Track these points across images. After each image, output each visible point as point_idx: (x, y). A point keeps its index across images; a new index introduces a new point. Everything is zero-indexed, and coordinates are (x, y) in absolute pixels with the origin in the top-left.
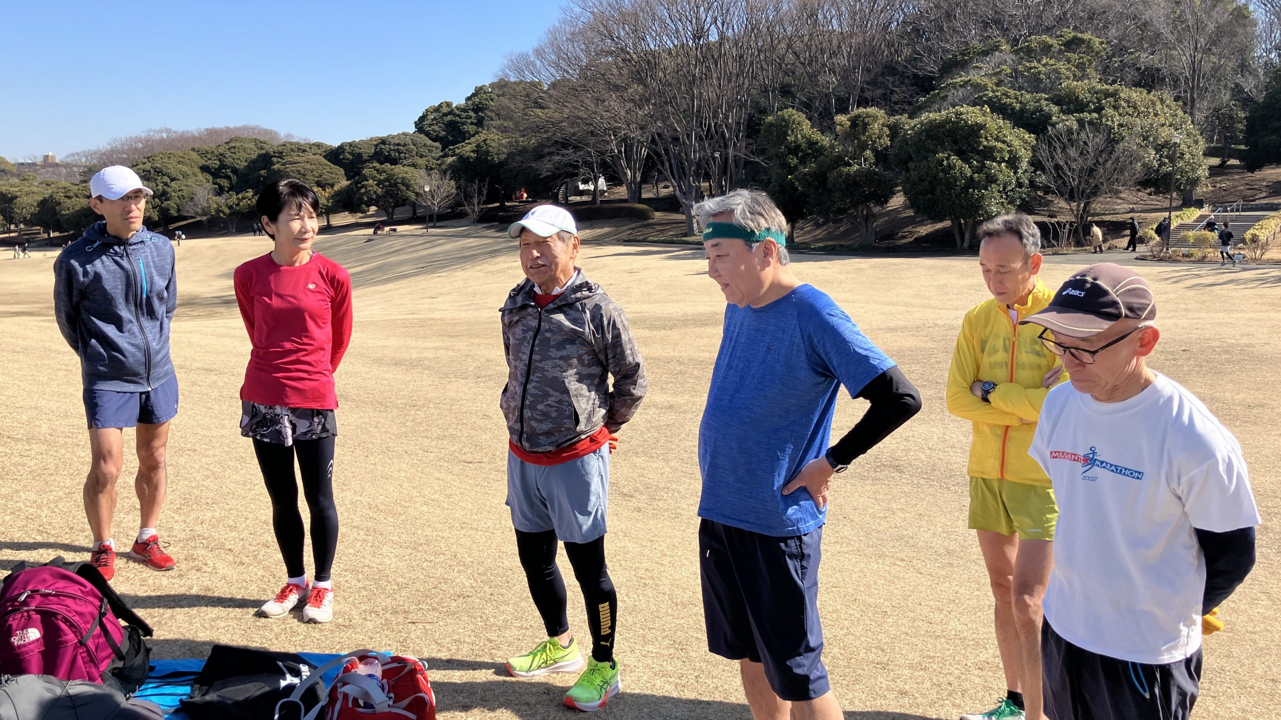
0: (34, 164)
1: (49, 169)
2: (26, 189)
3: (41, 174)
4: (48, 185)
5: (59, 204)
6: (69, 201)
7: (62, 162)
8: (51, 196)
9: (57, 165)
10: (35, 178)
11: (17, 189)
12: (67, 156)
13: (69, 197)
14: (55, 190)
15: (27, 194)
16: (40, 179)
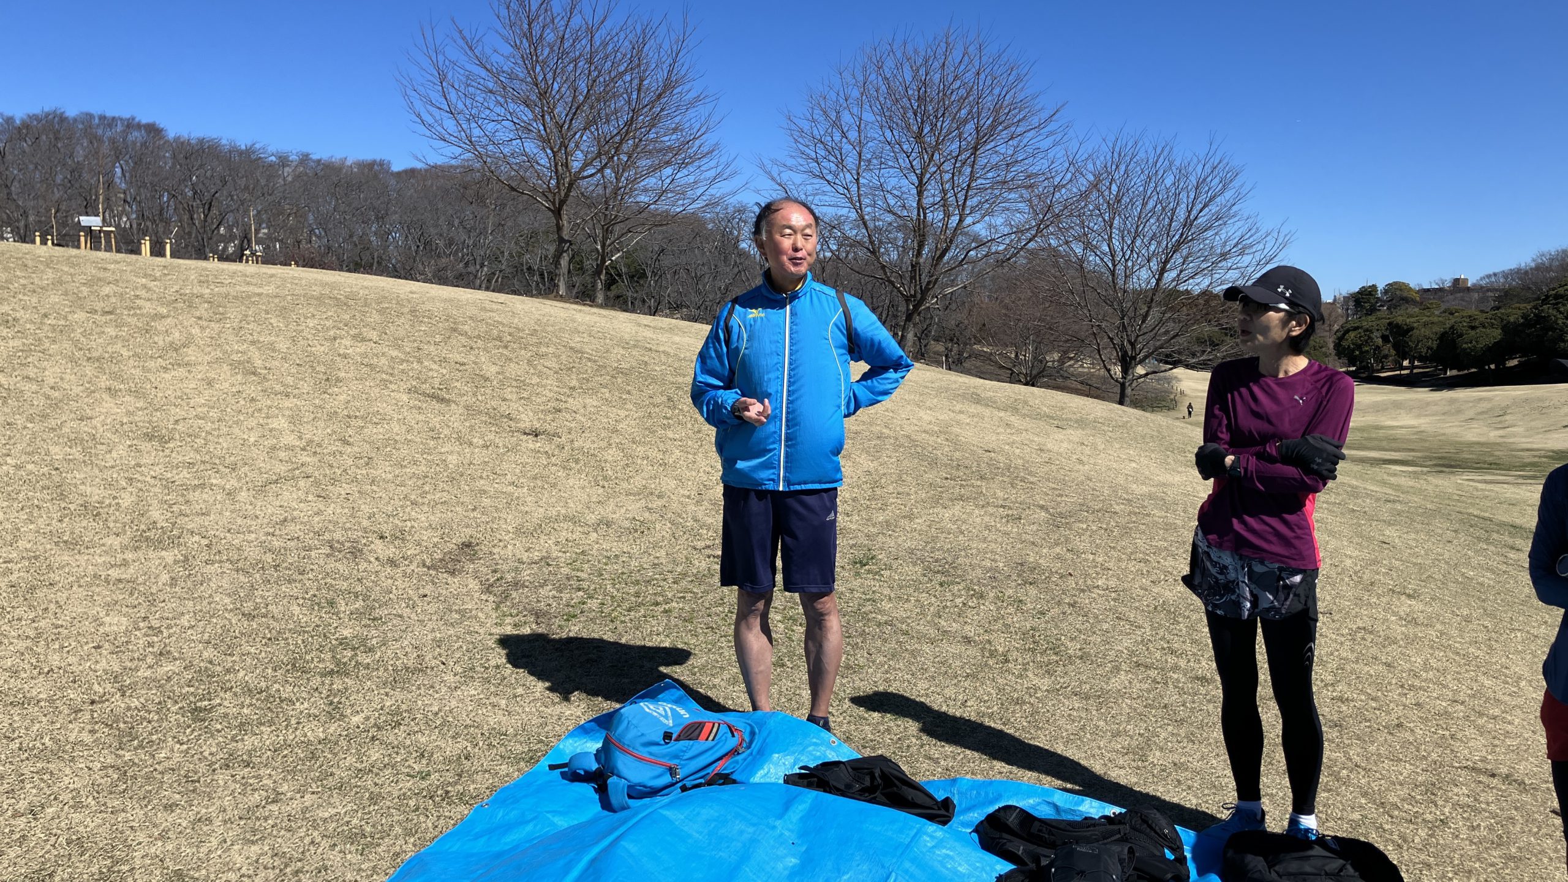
0: (1441, 290)
1: (1459, 295)
2: (1425, 319)
3: (1448, 301)
4: (1452, 314)
5: (1461, 335)
6: (1473, 333)
7: (1474, 285)
8: (1452, 327)
9: (1468, 289)
10: (1438, 307)
11: (1412, 320)
12: (1481, 279)
13: (1473, 328)
14: (1458, 320)
15: (1425, 325)
16: (1443, 307)
